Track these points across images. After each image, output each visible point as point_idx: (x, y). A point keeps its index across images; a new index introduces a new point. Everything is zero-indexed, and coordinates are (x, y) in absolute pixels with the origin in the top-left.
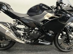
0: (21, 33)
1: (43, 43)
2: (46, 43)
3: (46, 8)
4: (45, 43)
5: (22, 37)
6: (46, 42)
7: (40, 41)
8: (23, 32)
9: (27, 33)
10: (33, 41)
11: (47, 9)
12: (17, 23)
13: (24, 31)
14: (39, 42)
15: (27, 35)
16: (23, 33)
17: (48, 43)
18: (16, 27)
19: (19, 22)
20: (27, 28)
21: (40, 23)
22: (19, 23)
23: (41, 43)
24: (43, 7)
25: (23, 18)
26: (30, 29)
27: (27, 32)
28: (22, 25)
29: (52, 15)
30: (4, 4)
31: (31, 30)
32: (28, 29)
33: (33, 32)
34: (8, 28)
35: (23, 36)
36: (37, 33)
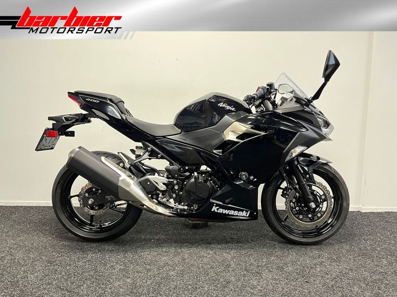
0: (160, 181)
1: (226, 212)
2: (236, 213)
3: (228, 108)
4: (232, 212)
5: (163, 195)
6: (235, 209)
7: (217, 205)
8: (165, 180)
9: (175, 182)
10: (195, 207)
11: (233, 109)
12: (147, 153)
13: (168, 178)
14: (214, 209)
15: (176, 187)
16: (164, 184)
17: (241, 213)
18: (143, 164)
19: (152, 150)
20: (176, 167)
21: (214, 151)
22: (153, 155)
23: (221, 211)
24: (221, 105)
25: (164, 137)
26: (186, 171)
27: (176, 179)
28: (162, 158)
29: (245, 129)
30: (111, 100)
31: (188, 174)
32: (179, 170)
33: (193, 180)
34: (123, 167)
35: (164, 192)
36: (206, 181)
